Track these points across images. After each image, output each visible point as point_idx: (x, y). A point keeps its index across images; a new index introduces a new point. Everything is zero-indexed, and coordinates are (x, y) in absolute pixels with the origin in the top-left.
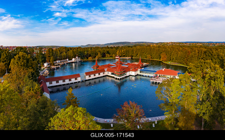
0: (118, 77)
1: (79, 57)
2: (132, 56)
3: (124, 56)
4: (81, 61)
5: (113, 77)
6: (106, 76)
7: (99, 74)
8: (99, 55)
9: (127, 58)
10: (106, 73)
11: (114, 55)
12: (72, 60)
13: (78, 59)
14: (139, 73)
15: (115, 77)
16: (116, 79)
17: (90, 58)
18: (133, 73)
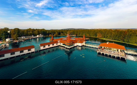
0: (68, 47)
1: (42, 34)
2: (77, 35)
3: (72, 34)
4: (43, 37)
5: (64, 47)
6: (59, 46)
7: (53, 45)
8: (57, 33)
9: (74, 35)
10: (59, 44)
11: (66, 34)
12: (36, 36)
13: (41, 36)
14: (84, 45)
15: (66, 47)
16: (67, 48)
17: (50, 35)
18: (80, 44)
